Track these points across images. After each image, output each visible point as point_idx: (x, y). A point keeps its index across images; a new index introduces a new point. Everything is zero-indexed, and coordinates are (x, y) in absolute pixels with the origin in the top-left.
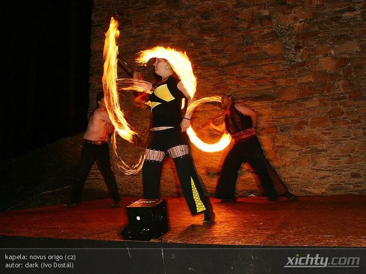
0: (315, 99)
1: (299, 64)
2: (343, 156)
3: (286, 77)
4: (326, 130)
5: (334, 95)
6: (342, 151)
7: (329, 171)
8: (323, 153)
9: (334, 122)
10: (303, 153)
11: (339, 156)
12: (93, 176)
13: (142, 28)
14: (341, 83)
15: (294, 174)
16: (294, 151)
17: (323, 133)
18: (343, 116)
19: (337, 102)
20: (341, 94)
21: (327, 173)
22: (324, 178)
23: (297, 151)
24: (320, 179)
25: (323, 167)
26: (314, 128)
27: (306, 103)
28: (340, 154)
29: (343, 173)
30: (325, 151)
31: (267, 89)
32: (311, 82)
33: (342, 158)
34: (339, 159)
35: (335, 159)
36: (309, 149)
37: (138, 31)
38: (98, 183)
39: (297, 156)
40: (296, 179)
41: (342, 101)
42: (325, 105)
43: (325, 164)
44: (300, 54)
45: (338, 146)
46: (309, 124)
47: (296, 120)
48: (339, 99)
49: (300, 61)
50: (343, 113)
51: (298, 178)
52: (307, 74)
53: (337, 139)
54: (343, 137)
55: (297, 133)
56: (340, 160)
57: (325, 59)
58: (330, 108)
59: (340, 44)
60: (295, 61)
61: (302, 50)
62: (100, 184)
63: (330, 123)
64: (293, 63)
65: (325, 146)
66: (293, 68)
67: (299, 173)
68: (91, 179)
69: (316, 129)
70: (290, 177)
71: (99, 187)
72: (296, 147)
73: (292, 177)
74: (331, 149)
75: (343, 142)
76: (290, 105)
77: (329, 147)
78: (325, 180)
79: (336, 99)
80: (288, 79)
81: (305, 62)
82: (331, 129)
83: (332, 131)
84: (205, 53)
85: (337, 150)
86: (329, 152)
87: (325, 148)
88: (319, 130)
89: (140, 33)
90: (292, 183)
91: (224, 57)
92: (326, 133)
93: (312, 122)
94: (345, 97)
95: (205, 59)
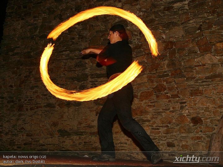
0: (145, 76)
2: (162, 127)
4: (151, 103)
5: (160, 73)
6: (163, 122)
8: (147, 123)
9: (157, 97)
11: (159, 127)
13: (37, 19)
14: (166, 62)
15: (123, 140)
17: (148, 106)
18: (165, 91)
19: (162, 79)
20: (165, 72)
26: (142, 101)
27: (138, 79)
28: (159, 125)
29: (161, 142)
30: (149, 121)
32: (144, 61)
33: (161, 128)
34: (158, 129)
35: (156, 129)
37: (34, 20)
40: (125, 145)
41: (165, 78)
42: (152, 82)
45: (160, 117)
46: (139, 97)
48: (163, 76)
50: (165, 89)
51: (126, 143)
52: (142, 55)
53: (159, 111)
54: (163, 109)
56: (160, 130)
58: (155, 84)
59: (170, 30)
63: (154, 97)
65: (149, 117)
69: (144, 101)
70: (120, 143)
73: (122, 143)
74: (154, 120)
75: (163, 114)
77: (152, 118)
79: (160, 77)
81: (141, 45)
82: (155, 102)
83: (156, 104)
84: (73, 38)
85: (158, 121)
86: (151, 122)
87: (149, 119)
88: (146, 103)
89: (35, 22)
90: (120, 148)
91: (86, 41)
92: (151, 105)
93: (141, 96)
94: (168, 75)
95: (73, 43)
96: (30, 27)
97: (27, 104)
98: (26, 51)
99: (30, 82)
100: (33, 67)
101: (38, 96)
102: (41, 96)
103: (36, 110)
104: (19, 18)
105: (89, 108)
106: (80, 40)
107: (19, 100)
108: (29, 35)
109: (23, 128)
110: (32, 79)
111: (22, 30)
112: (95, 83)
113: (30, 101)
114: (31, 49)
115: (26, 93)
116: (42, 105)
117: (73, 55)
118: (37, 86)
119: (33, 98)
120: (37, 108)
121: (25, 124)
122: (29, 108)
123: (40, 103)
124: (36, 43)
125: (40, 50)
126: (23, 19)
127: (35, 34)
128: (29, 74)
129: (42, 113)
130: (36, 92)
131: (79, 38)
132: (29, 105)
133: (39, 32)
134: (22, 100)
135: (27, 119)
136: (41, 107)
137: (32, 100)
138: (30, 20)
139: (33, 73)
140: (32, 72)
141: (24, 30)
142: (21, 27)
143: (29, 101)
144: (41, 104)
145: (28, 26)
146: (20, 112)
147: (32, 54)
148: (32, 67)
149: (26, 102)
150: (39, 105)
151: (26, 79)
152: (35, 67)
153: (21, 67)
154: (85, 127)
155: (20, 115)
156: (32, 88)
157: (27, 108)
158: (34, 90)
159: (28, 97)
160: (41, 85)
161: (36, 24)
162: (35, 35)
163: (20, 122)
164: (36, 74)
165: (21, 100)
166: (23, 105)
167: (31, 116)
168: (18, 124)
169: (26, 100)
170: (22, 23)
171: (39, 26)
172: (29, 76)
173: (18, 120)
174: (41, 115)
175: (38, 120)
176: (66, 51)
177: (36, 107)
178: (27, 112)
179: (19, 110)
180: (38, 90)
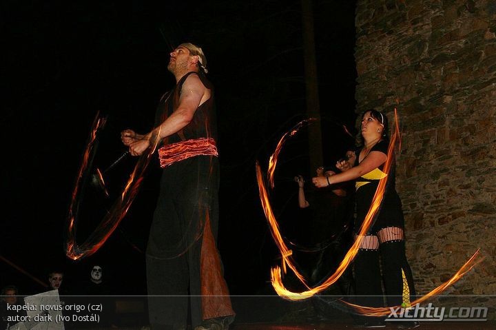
13: (421, 24)
37: (415, 29)
89: (417, 33)
96: (407, 46)
97: (431, 213)
98: (407, 98)
99: (428, 162)
100: (429, 130)
101: (451, 190)
102: (459, 191)
103: (451, 223)
104: (382, 32)
107: (413, 206)
108: (409, 63)
109: (430, 265)
110: (432, 155)
111: (394, 57)
113: (437, 205)
114: (418, 93)
115: (424, 187)
116: (465, 209)
118: (445, 170)
119: (440, 198)
120: (454, 217)
121: (434, 255)
122: (437, 220)
123: (459, 205)
124: (428, 77)
125: (438, 89)
126: (390, 33)
127: (422, 58)
128: (423, 146)
129: (467, 227)
130: (446, 183)
132: (434, 213)
133: (430, 52)
134: (419, 205)
135: (436, 244)
136: (462, 214)
137: (440, 201)
138: (406, 31)
139: (432, 142)
140: (429, 140)
141: (396, 55)
142: (391, 51)
143: (433, 206)
144: (460, 208)
145: (404, 44)
146: (418, 231)
147: (422, 102)
148: (426, 131)
149: (428, 206)
150: (457, 210)
151: (419, 158)
152: (434, 129)
155: (420, 237)
156: (435, 175)
157: (432, 220)
158: (440, 180)
159: (429, 197)
160: (453, 167)
161: (419, 36)
162: (422, 61)
163: (423, 252)
164: (438, 144)
165: (416, 204)
166: (423, 214)
167: (444, 237)
168: (418, 258)
169: (426, 204)
170: (390, 41)
171: (427, 39)
172: (424, 151)
173: (417, 248)
174: (465, 232)
175: (461, 244)
177: (450, 217)
178: (433, 229)
179: (415, 227)
180: (448, 177)
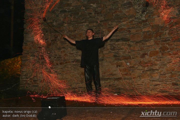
0: (152, 41)
1: (143, 21)
2: (168, 73)
3: (136, 28)
4: (158, 58)
5: (163, 38)
6: (167, 70)
7: (160, 81)
8: (156, 71)
9: (162, 54)
10: (145, 71)
11: (166, 73)
12: (25, 82)
14: (167, 32)
15: (139, 83)
16: (140, 69)
17: (156, 60)
18: (168, 51)
19: (165, 42)
20: (167, 38)
21: (158, 83)
22: (156, 85)
23: (141, 70)
24: (154, 86)
25: (156, 79)
26: (151, 57)
27: (147, 43)
29: (168, 83)
30: (158, 70)
31: (125, 35)
32: (150, 31)
33: (167, 74)
35: (163, 75)
36: (148, 69)
38: (28, 86)
39: (142, 72)
40: (141, 86)
41: (167, 42)
42: (158, 44)
43: (158, 77)
44: (144, 15)
45: (165, 67)
46: (148, 55)
47: (141, 53)
48: (166, 41)
49: (144, 19)
50: (168, 49)
52: (148, 27)
53: (164, 63)
54: (167, 62)
55: (142, 60)
56: (166, 75)
57: (158, 18)
58: (161, 46)
60: (141, 19)
61: (145, 13)
62: (29, 87)
63: (160, 55)
64: (140, 20)
65: (157, 67)
66: (140, 23)
67: (143, 82)
68: (23, 84)
70: (137, 85)
71: (28, 89)
72: (141, 68)
73: (139, 85)
74: (161, 69)
75: (168, 65)
76: (138, 44)
77: (159, 68)
78: (157, 87)
79: (164, 41)
80: (137, 29)
81: (147, 20)
82: (161, 58)
83: (162, 59)
84: (91, 14)
85: (164, 70)
86: (159, 71)
87: (158, 68)
88: (154, 58)
90: (138, 88)
91: (102, 16)
92: (158, 60)
93: (150, 54)
94: (169, 40)
95: (91, 17)
97: (57, 60)
101: (66, 54)
102: (69, 55)
103: (65, 64)
105: (110, 62)
106: (96, 15)
110: (58, 42)
112: (113, 45)
113: (60, 58)
116: (71, 61)
117: (92, 25)
118: (64, 48)
119: (61, 56)
122: (59, 63)
128: (55, 38)
129: (71, 66)
130: (64, 52)
131: (95, 14)
136: (69, 62)
139: (59, 38)
140: (57, 37)
143: (58, 58)
144: (69, 60)
148: (56, 34)
150: (68, 61)
151: (53, 42)
153: (46, 33)
154: (109, 75)
156: (59, 49)
159: (57, 55)
160: (67, 47)
167: (62, 69)
169: (55, 58)
172: (56, 40)
174: (71, 68)
176: (86, 22)
177: (65, 62)
178: (57, 66)
180: (65, 50)
